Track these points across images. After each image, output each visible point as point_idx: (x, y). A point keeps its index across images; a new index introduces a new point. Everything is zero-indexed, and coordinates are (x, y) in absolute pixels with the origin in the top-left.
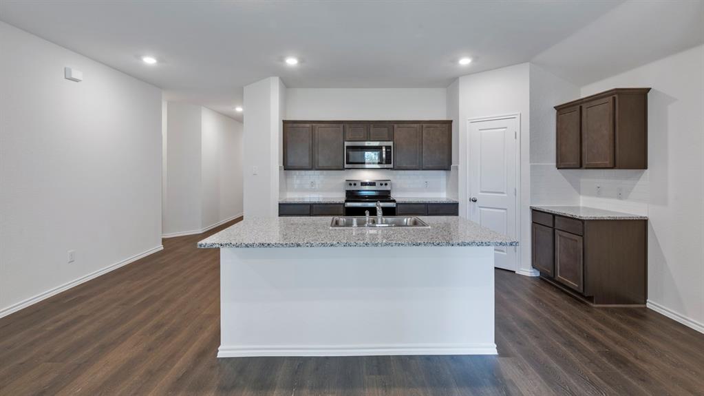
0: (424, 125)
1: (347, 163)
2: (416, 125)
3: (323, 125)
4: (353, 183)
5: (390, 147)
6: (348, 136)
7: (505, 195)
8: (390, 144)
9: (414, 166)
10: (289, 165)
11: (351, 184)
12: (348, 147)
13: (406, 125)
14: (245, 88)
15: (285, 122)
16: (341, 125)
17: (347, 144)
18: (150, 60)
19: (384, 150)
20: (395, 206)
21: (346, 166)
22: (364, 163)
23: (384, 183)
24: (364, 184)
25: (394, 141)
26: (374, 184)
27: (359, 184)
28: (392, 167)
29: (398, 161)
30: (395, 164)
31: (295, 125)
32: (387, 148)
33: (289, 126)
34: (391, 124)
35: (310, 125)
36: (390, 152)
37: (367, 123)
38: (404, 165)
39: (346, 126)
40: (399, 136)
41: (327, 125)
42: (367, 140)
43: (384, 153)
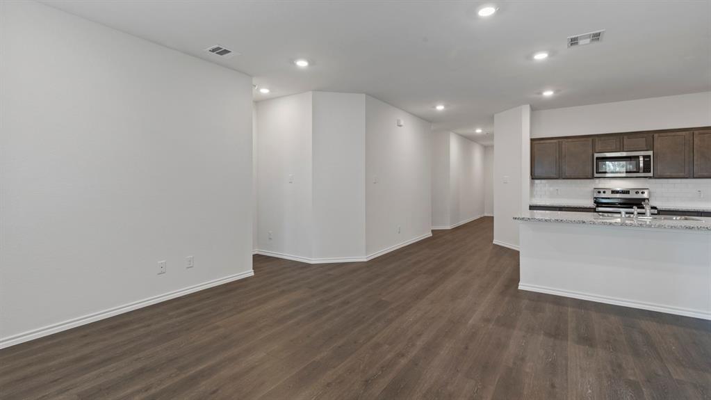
0: (696, 132)
1: (597, 173)
2: (684, 133)
3: (570, 140)
4: (602, 191)
5: (649, 156)
6: (598, 148)
8: (650, 153)
9: (682, 174)
10: (536, 175)
11: (599, 192)
12: (597, 158)
13: (669, 134)
14: (496, 116)
15: (532, 140)
16: (590, 139)
17: (596, 155)
18: (440, 108)
19: (641, 159)
21: (596, 175)
23: (640, 191)
24: (615, 192)
25: (655, 150)
26: (627, 192)
27: (608, 192)
28: (652, 175)
29: (659, 169)
30: (655, 172)
31: (542, 142)
32: (644, 157)
33: (536, 143)
34: (651, 134)
35: (557, 141)
36: (650, 161)
37: (620, 135)
38: (668, 174)
39: (596, 139)
40: (660, 145)
41: (575, 139)
42: (621, 151)
43: (641, 162)
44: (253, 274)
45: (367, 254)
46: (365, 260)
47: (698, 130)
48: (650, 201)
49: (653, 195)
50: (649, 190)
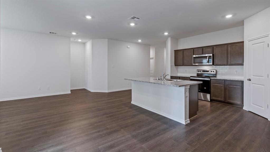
3: (186, 50)
4: (199, 71)
6: (195, 53)
7: (264, 77)
9: (224, 64)
10: (176, 64)
12: (194, 57)
13: (220, 46)
18: (140, 41)
20: (210, 80)
22: (202, 63)
23: (212, 71)
24: (204, 71)
25: (214, 54)
26: (208, 71)
27: (202, 71)
28: (212, 64)
29: (216, 62)
30: (215, 63)
31: (178, 51)
32: (209, 56)
33: (176, 52)
34: (213, 47)
35: (182, 51)
36: (211, 58)
37: (202, 48)
38: (219, 63)
39: (195, 50)
40: (217, 51)
41: (188, 50)
42: (203, 54)
43: (208, 59)
44: (70, 93)
45: (108, 90)
46: (107, 92)
47: (230, 44)
48: (217, 75)
49: (218, 73)
50: (216, 70)
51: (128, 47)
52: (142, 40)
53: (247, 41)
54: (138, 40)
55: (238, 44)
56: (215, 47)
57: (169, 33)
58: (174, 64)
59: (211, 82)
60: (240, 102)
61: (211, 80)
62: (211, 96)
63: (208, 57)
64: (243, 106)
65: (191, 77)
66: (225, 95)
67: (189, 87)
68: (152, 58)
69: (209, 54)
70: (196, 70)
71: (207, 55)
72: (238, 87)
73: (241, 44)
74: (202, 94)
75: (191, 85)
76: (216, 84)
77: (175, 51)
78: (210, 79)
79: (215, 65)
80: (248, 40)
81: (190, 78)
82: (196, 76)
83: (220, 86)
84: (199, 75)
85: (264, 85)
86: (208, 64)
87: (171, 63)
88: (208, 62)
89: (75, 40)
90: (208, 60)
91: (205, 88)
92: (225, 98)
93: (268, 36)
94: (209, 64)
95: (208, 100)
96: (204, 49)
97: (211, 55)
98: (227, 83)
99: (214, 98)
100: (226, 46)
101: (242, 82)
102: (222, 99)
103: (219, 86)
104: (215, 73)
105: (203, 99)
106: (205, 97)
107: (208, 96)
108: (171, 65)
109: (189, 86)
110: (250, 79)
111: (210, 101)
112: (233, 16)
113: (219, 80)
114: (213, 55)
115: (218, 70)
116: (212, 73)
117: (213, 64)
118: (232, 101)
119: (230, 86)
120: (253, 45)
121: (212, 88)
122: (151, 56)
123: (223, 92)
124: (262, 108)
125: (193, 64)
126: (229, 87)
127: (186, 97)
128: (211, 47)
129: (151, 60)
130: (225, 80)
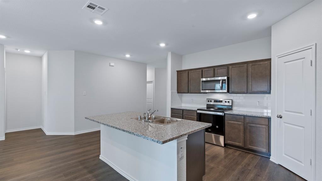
1: (202, 90)
2: (244, 65)
4: (210, 100)
5: (225, 80)
7: (304, 115)
9: (243, 91)
12: (202, 81)
13: (237, 66)
16: (201, 70)
18: (128, 56)
20: (223, 115)
22: (214, 90)
23: (227, 101)
24: (216, 101)
25: (230, 76)
26: (221, 101)
27: (213, 101)
28: (226, 92)
29: (232, 88)
30: (230, 90)
31: (181, 72)
32: (223, 80)
33: (179, 73)
34: (227, 66)
35: (187, 72)
36: (225, 83)
37: (214, 67)
38: (236, 91)
39: (204, 70)
40: (233, 73)
41: (194, 71)
42: (214, 77)
43: (221, 83)
45: (75, 131)
46: (74, 134)
47: (252, 63)
48: (233, 108)
49: (235, 104)
50: (232, 100)
51: (111, 65)
52: (131, 55)
53: (277, 58)
54: (125, 55)
55: (262, 63)
56: (230, 67)
57: (167, 44)
58: (177, 91)
59: (226, 119)
60: (265, 149)
61: (226, 115)
62: (226, 138)
63: (221, 82)
64: (270, 155)
65: (198, 110)
66: (244, 138)
67: (187, 139)
68: (151, 82)
69: (223, 77)
70: (206, 99)
71: (220, 78)
72: (263, 126)
73: (266, 62)
74: (213, 135)
75: (191, 133)
76: (232, 122)
77: (178, 71)
78: (223, 113)
79: (231, 93)
80: (277, 56)
81: (197, 112)
82: (206, 109)
83: (238, 124)
84: (209, 107)
85: (304, 127)
86: (221, 91)
87: (171, 90)
88: (222, 88)
89: (17, 49)
90: (221, 85)
91: (217, 127)
92: (245, 142)
93: (311, 48)
94: (223, 91)
95: (221, 144)
96: (216, 69)
97: (226, 78)
98: (247, 120)
99: (229, 142)
100: (246, 65)
101: (269, 119)
102: (241, 144)
103: (236, 124)
104: (231, 105)
105: (215, 143)
106: (217, 140)
107: (222, 139)
108: (171, 92)
109: (187, 136)
110: (281, 116)
111: (223, 146)
112: (258, 17)
113: (237, 115)
114: (228, 78)
115: (234, 100)
116: (227, 104)
117: (228, 91)
118: (254, 148)
119: (252, 125)
120: (286, 63)
121: (226, 127)
122: (148, 79)
123: (242, 134)
124: (301, 163)
125: (202, 91)
126: (250, 126)
127: (179, 159)
128: (225, 67)
129: (148, 85)
130: (245, 117)
